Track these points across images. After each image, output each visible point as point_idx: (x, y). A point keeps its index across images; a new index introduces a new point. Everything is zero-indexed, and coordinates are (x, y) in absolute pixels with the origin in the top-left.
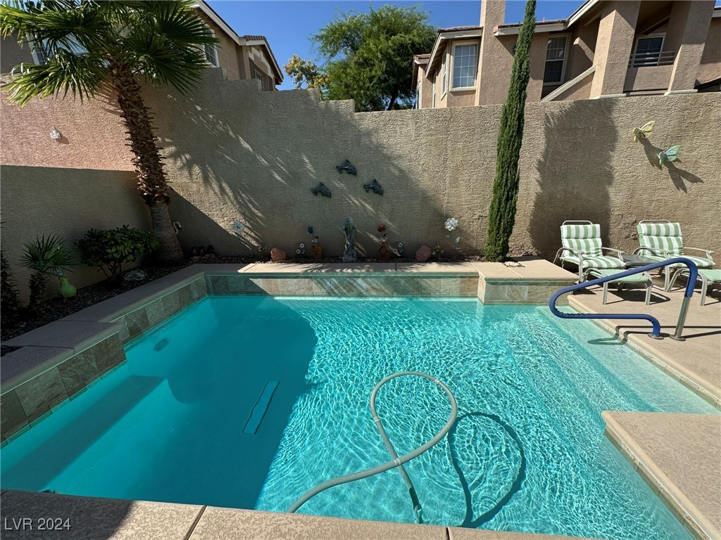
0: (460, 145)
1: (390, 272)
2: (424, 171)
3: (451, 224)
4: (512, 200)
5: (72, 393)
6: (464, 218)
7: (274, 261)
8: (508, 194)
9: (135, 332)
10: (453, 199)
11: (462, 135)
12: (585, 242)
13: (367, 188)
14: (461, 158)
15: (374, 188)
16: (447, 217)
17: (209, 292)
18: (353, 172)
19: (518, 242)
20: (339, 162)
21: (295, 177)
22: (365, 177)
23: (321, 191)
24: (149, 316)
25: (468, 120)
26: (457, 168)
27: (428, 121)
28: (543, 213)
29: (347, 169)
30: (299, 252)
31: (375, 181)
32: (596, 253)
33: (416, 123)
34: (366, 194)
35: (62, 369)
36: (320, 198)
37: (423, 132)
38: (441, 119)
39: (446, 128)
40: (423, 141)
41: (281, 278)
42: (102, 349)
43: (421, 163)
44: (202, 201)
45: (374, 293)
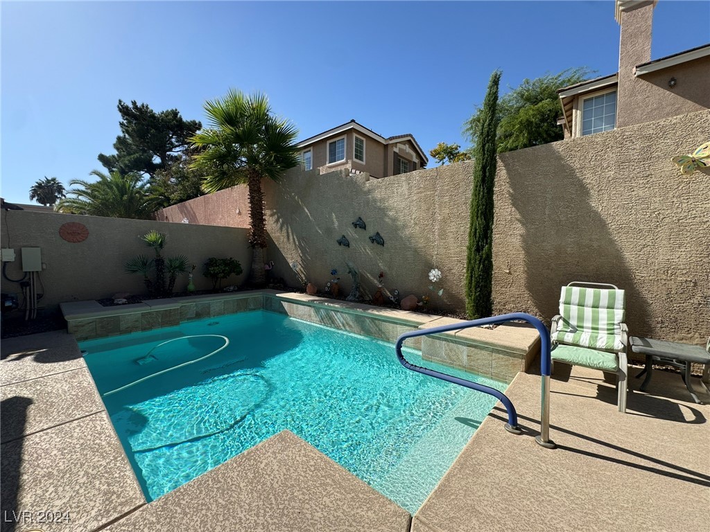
0: (446, 199)
1: (359, 311)
2: (416, 224)
3: (434, 275)
4: (483, 250)
5: (144, 329)
6: (454, 271)
7: (307, 293)
8: (478, 245)
9: (199, 316)
10: (442, 251)
11: (448, 190)
12: (593, 312)
13: (372, 240)
14: (447, 211)
15: (377, 240)
16: (431, 267)
17: (263, 308)
18: (364, 227)
19: (519, 305)
20: (354, 220)
21: (329, 231)
22: (371, 231)
23: (344, 242)
24: (212, 309)
25: (453, 175)
26: (444, 221)
27: (418, 181)
28: (549, 271)
29: (360, 225)
30: (327, 289)
31: (378, 234)
32: (608, 330)
33: (409, 183)
34: (372, 244)
35: (143, 315)
36: (342, 248)
37: (415, 190)
38: (428, 178)
39: (433, 185)
40: (415, 198)
41: (296, 303)
42: (167, 314)
43: (413, 217)
44: (284, 248)
45: (348, 329)
